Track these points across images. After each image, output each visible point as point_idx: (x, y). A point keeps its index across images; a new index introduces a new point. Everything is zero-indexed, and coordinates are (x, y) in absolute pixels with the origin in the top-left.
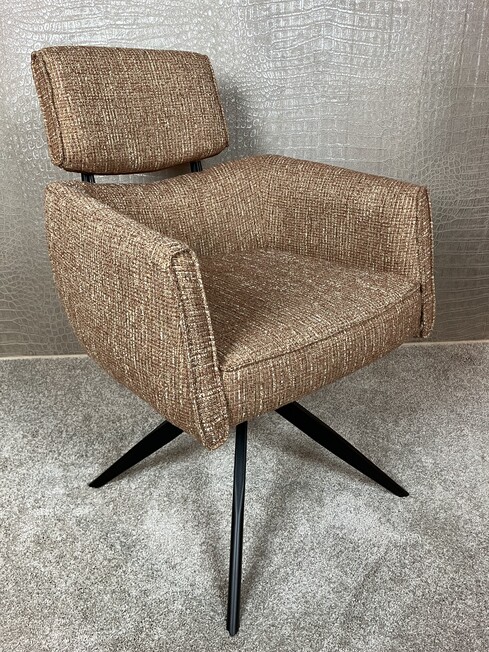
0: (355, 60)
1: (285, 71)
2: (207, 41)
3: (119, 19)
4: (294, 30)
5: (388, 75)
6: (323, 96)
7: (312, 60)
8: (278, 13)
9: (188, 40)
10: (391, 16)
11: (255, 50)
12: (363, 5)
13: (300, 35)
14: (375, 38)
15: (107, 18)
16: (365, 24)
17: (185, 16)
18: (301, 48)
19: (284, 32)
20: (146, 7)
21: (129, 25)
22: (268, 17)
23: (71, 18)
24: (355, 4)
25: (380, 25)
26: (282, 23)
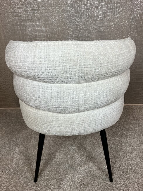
0: (106, 19)
1: (84, 22)
2: (60, 14)
3: (34, 8)
4: (86, 10)
5: (116, 23)
6: (96, 30)
7: (92, 19)
8: (82, 5)
9: (54, 14)
10: (117, 5)
11: (75, 16)
12: (108, 1)
13: (89, 11)
14: (112, 12)
15: (30, 8)
16: (109, 7)
17: (53, 6)
18: (89, 15)
19: (84, 10)
20: (42, 4)
21: (37, 9)
22: (78, 6)
23: (20, 8)
24: (105, 1)
25: (113, 8)
26: (83, 8)
